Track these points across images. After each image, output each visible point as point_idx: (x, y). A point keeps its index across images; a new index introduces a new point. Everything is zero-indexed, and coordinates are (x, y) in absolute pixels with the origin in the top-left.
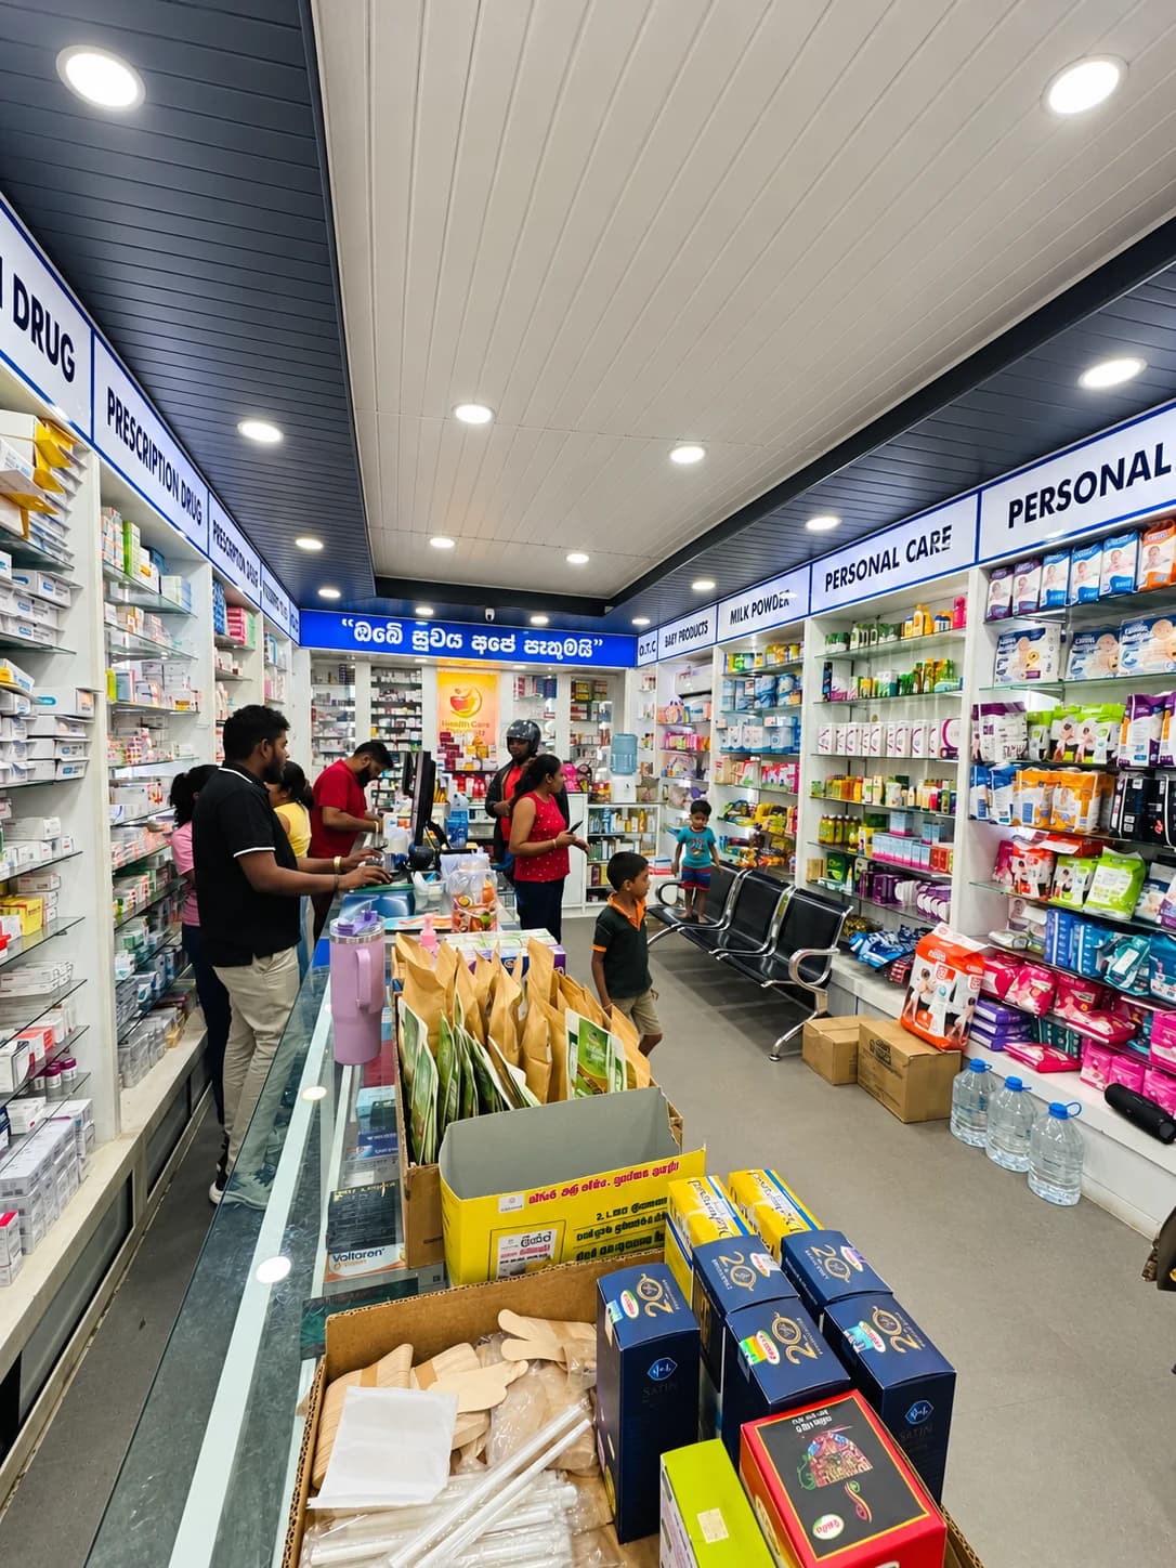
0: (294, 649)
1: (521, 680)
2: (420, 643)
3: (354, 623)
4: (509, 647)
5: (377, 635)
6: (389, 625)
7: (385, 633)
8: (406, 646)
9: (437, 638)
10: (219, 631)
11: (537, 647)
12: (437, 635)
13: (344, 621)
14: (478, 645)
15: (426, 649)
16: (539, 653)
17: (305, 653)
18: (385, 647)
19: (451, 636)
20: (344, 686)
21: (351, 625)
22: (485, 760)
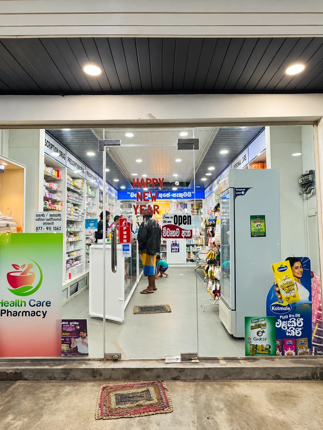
0: (116, 201)
1: (177, 204)
3: (130, 193)
4: (169, 196)
5: (135, 195)
10: (100, 199)
11: (176, 195)
13: (128, 193)
14: (160, 196)
17: (119, 201)
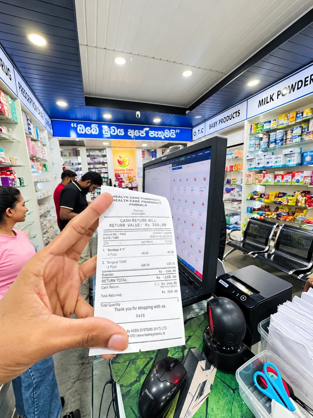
1: (143, 152)
2: (106, 133)
3: (77, 125)
4: (143, 134)
5: (87, 130)
6: (93, 126)
7: (91, 130)
8: (100, 135)
9: (114, 131)
11: (154, 134)
12: (113, 130)
13: (72, 124)
14: (131, 134)
15: (109, 136)
16: (155, 136)
18: (91, 136)
19: (119, 130)
20: (75, 157)
21: (75, 126)
22: (132, 183)
